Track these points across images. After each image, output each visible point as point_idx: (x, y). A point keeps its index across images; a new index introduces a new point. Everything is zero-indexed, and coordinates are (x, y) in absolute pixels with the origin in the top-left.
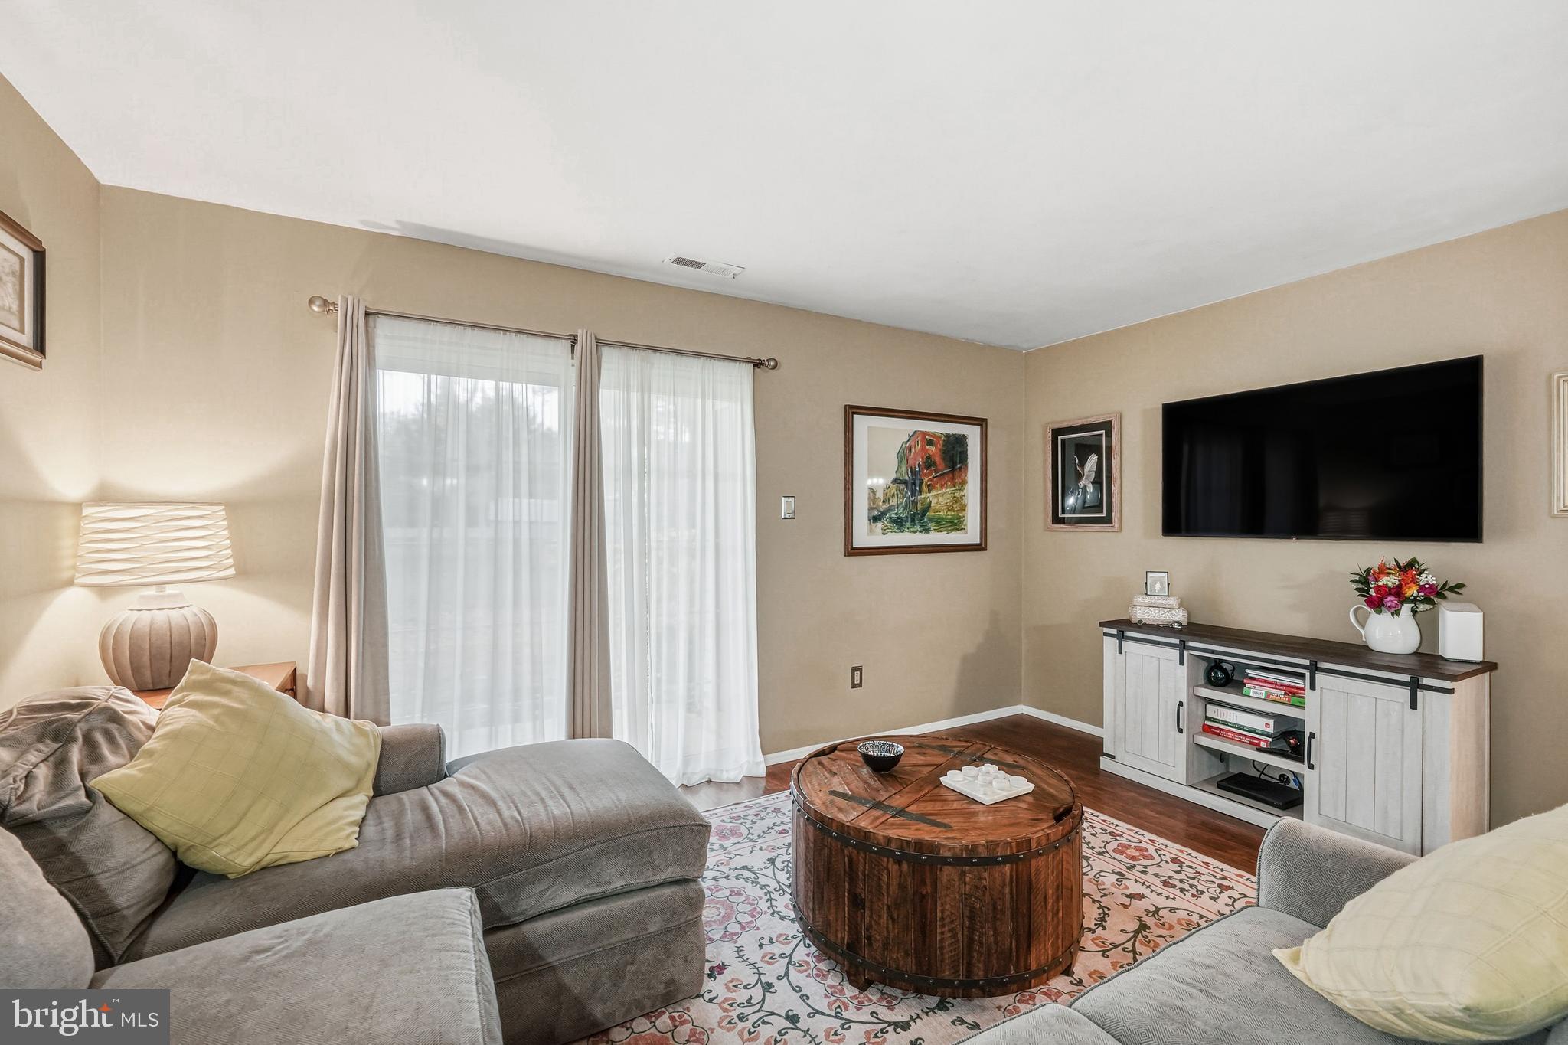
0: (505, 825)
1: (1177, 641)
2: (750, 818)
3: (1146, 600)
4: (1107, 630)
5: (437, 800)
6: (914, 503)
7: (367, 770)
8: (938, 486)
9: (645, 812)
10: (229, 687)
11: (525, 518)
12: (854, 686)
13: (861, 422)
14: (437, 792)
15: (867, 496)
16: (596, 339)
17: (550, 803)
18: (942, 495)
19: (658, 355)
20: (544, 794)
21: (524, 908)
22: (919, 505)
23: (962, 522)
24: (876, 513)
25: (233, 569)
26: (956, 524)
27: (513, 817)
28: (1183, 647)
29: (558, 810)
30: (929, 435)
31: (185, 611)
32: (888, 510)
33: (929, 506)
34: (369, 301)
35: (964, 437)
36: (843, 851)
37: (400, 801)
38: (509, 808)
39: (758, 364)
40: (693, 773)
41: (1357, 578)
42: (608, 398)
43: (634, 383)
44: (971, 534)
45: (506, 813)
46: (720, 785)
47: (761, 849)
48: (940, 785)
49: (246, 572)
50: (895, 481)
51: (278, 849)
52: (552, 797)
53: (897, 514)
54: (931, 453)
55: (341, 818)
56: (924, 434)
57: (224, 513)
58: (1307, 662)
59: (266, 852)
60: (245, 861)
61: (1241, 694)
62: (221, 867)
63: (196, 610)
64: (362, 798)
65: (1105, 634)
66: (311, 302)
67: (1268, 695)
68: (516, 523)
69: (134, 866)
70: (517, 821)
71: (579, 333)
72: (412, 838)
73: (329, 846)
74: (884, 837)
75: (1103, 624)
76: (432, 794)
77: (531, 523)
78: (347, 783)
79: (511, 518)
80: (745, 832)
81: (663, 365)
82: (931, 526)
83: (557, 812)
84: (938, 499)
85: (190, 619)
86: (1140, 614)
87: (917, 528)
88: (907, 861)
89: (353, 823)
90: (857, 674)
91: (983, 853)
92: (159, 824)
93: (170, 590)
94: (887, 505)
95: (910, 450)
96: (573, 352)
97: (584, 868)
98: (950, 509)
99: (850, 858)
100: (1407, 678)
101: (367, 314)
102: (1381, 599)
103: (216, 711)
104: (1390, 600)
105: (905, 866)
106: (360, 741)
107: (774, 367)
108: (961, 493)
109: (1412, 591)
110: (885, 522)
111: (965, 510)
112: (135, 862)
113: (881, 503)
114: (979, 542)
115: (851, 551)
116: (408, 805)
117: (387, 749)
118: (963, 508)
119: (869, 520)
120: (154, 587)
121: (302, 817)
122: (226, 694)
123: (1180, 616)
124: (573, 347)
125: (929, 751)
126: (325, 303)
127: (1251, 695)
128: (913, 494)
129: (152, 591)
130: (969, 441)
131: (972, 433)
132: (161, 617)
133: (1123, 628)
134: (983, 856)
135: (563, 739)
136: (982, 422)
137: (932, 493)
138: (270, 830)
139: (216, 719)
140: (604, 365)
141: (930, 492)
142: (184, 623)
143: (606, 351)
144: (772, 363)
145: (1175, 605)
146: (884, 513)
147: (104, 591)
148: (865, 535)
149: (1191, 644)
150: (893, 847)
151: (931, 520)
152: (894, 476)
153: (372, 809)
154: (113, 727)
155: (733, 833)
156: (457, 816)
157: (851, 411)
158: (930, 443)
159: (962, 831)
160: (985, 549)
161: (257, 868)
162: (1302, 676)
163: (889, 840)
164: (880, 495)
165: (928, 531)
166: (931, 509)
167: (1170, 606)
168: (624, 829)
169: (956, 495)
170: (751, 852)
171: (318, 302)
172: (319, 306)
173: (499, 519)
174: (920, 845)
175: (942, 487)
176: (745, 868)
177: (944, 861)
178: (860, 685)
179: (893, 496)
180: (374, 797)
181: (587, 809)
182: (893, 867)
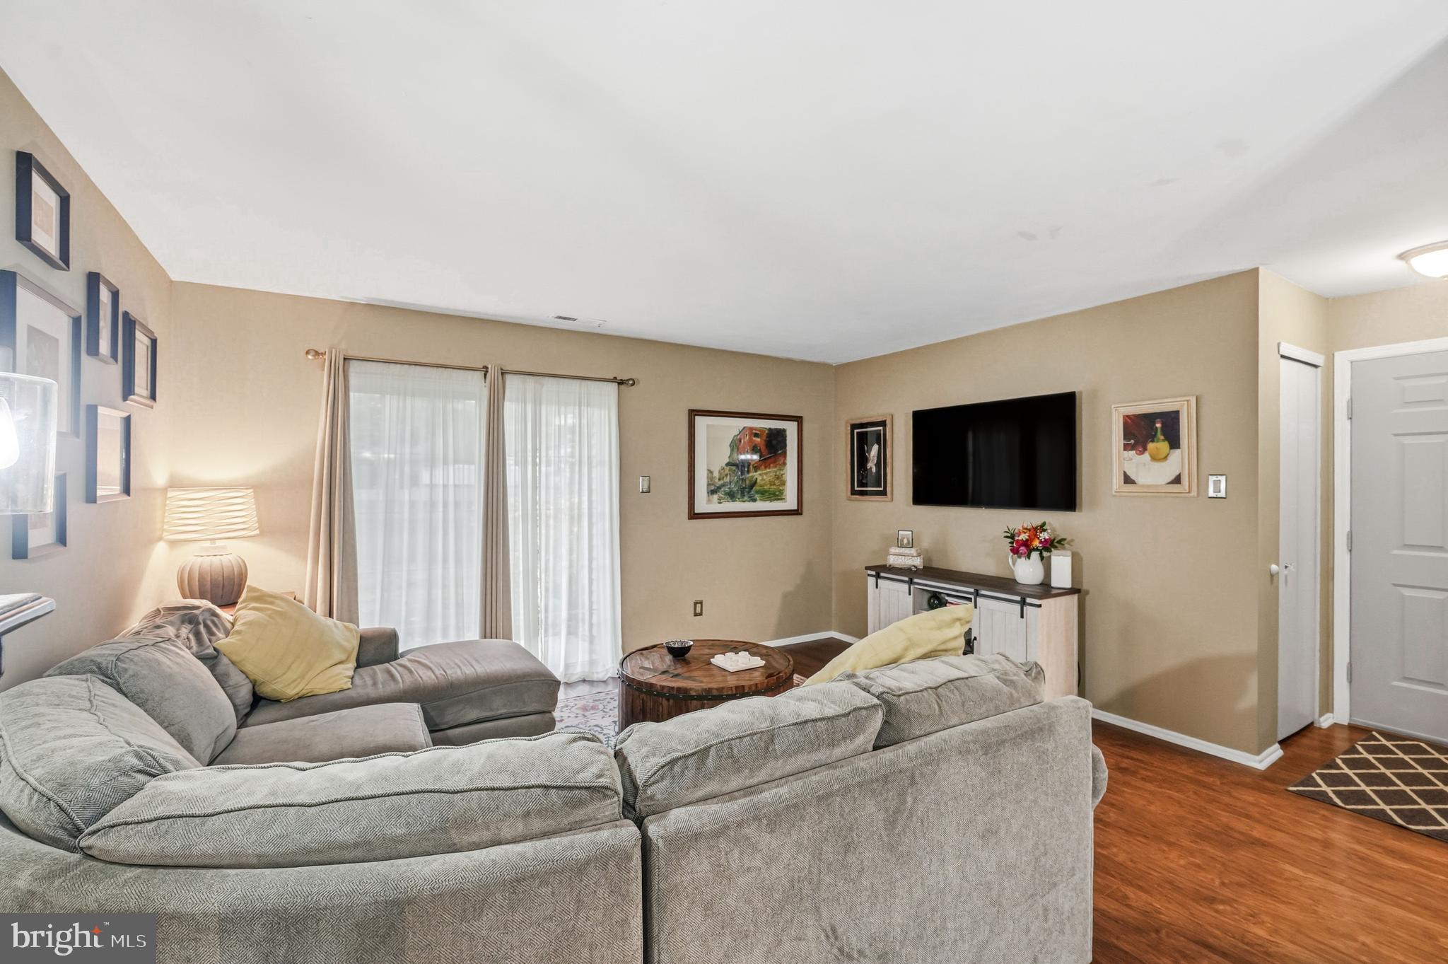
0: (437, 677)
1: (907, 579)
2: (607, 700)
3: (897, 550)
4: (870, 572)
5: (396, 669)
6: (744, 480)
7: (353, 649)
8: (763, 467)
9: (519, 672)
10: (272, 599)
11: (451, 482)
12: (696, 615)
13: (700, 421)
14: (396, 666)
15: (706, 476)
16: (501, 369)
17: (463, 668)
18: (766, 474)
19: (547, 378)
20: (460, 664)
21: (447, 720)
22: (747, 482)
23: (782, 494)
24: (713, 488)
25: (258, 530)
26: (778, 495)
27: (441, 674)
28: (911, 582)
29: (469, 671)
30: (755, 430)
31: (228, 556)
32: (723, 485)
33: (756, 482)
34: (346, 348)
35: (784, 431)
36: (639, 696)
37: (374, 669)
38: (439, 670)
39: (621, 383)
40: (572, 674)
41: (1009, 535)
42: (510, 409)
43: (529, 396)
44: (790, 502)
45: (437, 672)
46: (591, 682)
47: (610, 716)
48: (710, 663)
49: (267, 531)
50: (728, 464)
51: (307, 687)
52: (465, 665)
53: (729, 488)
54: (756, 443)
55: (341, 673)
56: (751, 429)
57: (252, 494)
58: (972, 590)
59: (301, 689)
60: (291, 692)
62: (278, 695)
63: (235, 556)
64: (352, 664)
65: (869, 575)
66: (307, 353)
68: (445, 486)
69: (240, 686)
70: (444, 676)
71: (490, 367)
72: (383, 684)
73: (336, 687)
74: (660, 685)
75: (867, 568)
76: (392, 666)
77: (455, 486)
78: (343, 657)
79: (441, 482)
80: (601, 707)
81: (549, 384)
82: (757, 496)
83: (467, 672)
84: (762, 477)
85: (234, 562)
86: (893, 561)
87: (746, 498)
88: (673, 699)
89: (348, 677)
90: (699, 606)
91: (715, 693)
92: (249, 668)
93: (219, 543)
94: (722, 482)
95: (740, 441)
96: (485, 378)
97: (481, 701)
98: (772, 483)
99: (643, 700)
101: (345, 359)
102: (1018, 549)
103: (269, 612)
104: (1023, 549)
105: (671, 701)
106: (348, 634)
107: (633, 385)
108: (782, 472)
109: (1036, 543)
110: (721, 494)
111: (784, 484)
112: (241, 684)
113: (717, 480)
114: (796, 508)
115: (693, 515)
116: (378, 671)
117: (364, 640)
118: (784, 483)
119: (708, 493)
120: (209, 541)
121: (319, 672)
122: (272, 603)
123: (918, 562)
124: (485, 375)
125: (716, 647)
126: (317, 353)
128: (743, 473)
129: (207, 544)
130: (788, 433)
131: (791, 428)
132: (216, 560)
133: (881, 571)
134: (714, 694)
135: (478, 639)
136: (799, 420)
137: (759, 472)
138: (302, 677)
139: (270, 616)
140: (507, 386)
141: (756, 471)
142: (230, 564)
143: (508, 377)
144: (631, 382)
145: (915, 554)
146: (719, 488)
147: (173, 544)
148: (702, 505)
149: (916, 580)
150: (665, 691)
151: (757, 492)
152: (727, 460)
153: (356, 673)
154: (215, 619)
155: (593, 708)
156: (409, 675)
157: (693, 413)
158: (756, 435)
159: (707, 682)
160: (801, 514)
161: (296, 697)
162: (970, 599)
163: (663, 687)
164: (716, 474)
165: (755, 500)
166: (756, 485)
167: (913, 556)
168: (507, 680)
169: (778, 473)
170: (603, 717)
171: (312, 353)
172: (313, 356)
173: (433, 482)
174: (679, 689)
175: (766, 468)
176: (595, 726)
177: (692, 698)
178: (701, 614)
179: (727, 475)
180: (356, 668)
181: (485, 670)
182: (665, 702)
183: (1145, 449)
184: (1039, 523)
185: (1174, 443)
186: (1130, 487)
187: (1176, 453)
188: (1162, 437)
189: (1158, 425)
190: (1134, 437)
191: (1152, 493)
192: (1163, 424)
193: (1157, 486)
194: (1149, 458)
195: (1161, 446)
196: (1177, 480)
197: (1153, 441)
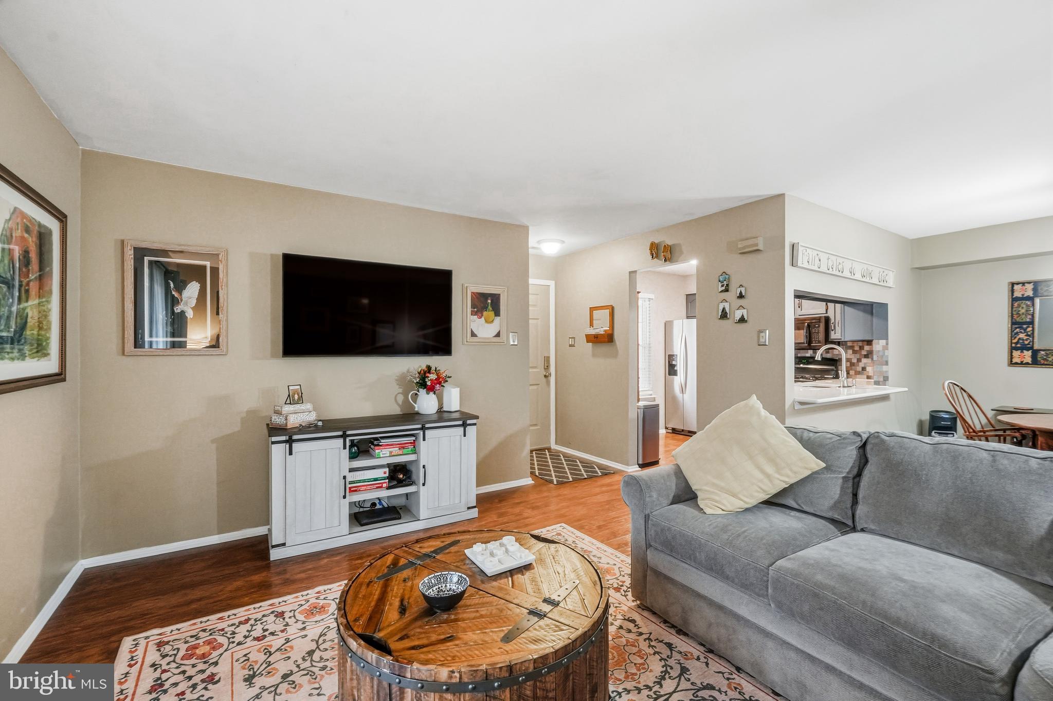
61: (373, 457)
65: (273, 443)
67: (391, 452)
100: (460, 423)
127: (381, 456)
145: (311, 409)
167: (308, 411)
183: (482, 315)
184: (424, 367)
185: (497, 313)
186: (474, 339)
187: (497, 319)
188: (491, 309)
189: (489, 301)
190: (477, 308)
191: (486, 343)
192: (492, 300)
193: (488, 338)
194: (484, 321)
195: (489, 314)
196: (498, 335)
197: (486, 310)
